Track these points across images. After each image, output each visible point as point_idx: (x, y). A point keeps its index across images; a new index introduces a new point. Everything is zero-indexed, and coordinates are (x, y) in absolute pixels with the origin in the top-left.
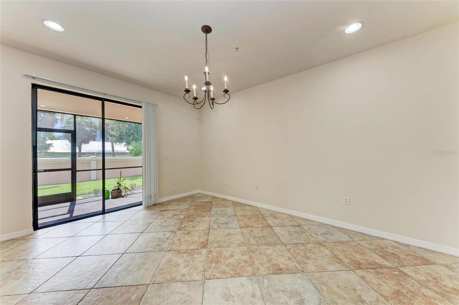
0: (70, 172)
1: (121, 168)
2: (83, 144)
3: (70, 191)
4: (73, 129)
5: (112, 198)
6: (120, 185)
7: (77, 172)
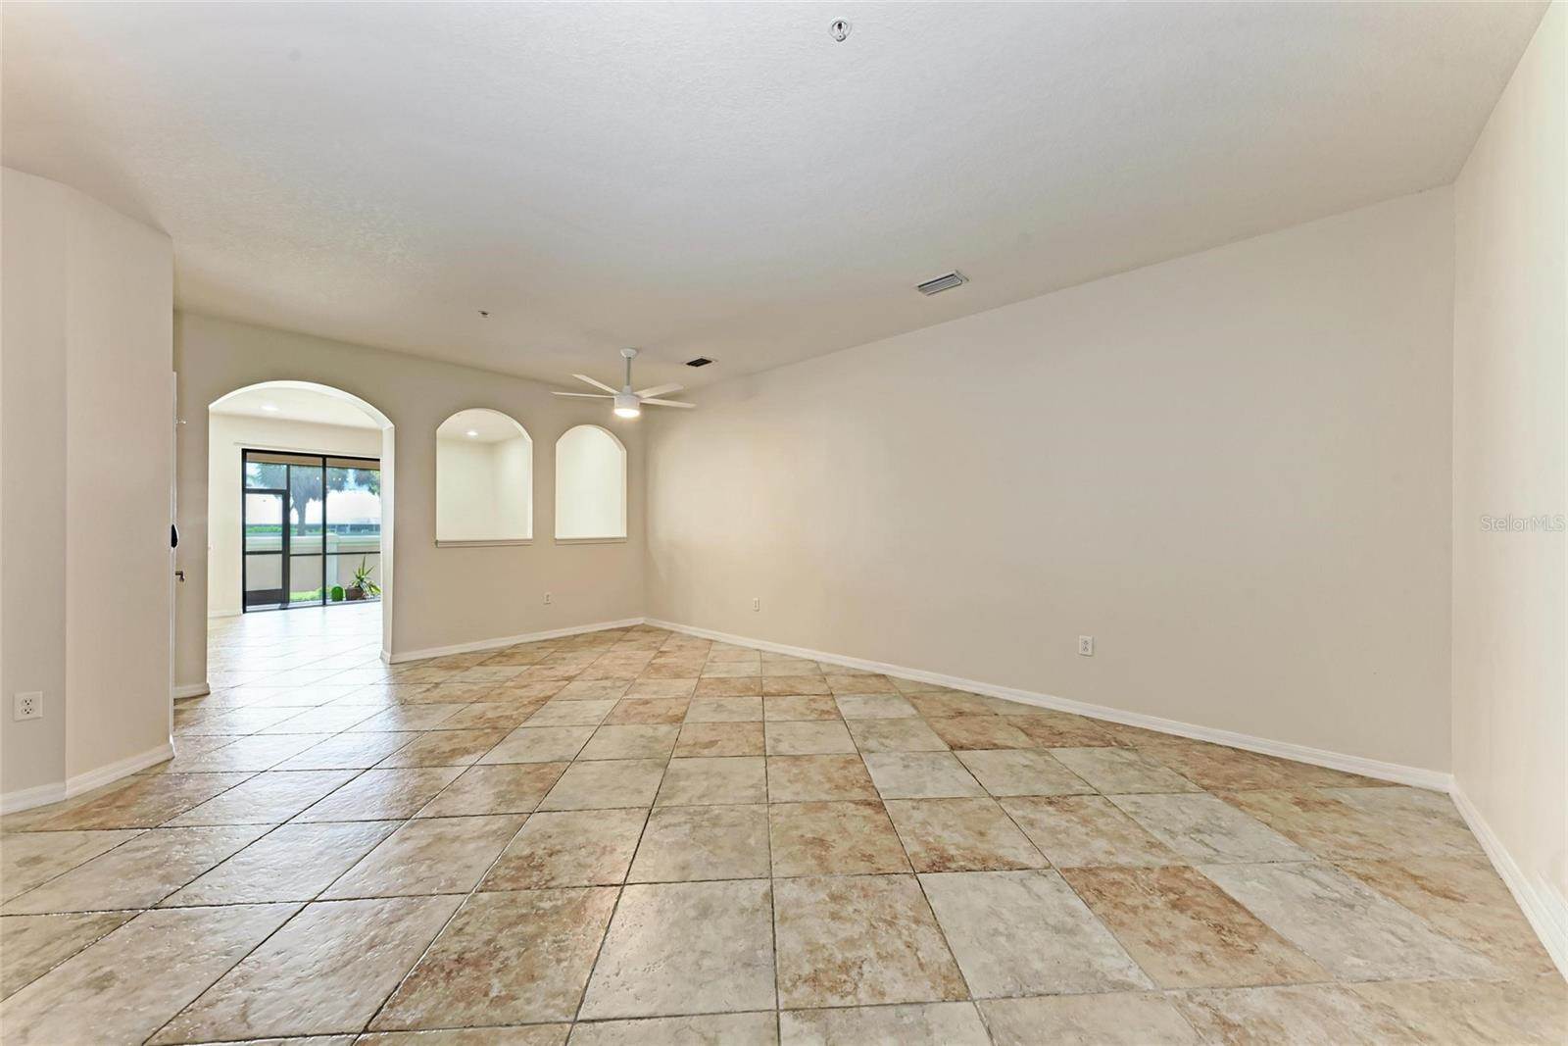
0: (280, 556)
1: (365, 553)
2: (311, 500)
3: (280, 587)
4: (285, 488)
5: (348, 599)
6: (362, 580)
7: (291, 558)
